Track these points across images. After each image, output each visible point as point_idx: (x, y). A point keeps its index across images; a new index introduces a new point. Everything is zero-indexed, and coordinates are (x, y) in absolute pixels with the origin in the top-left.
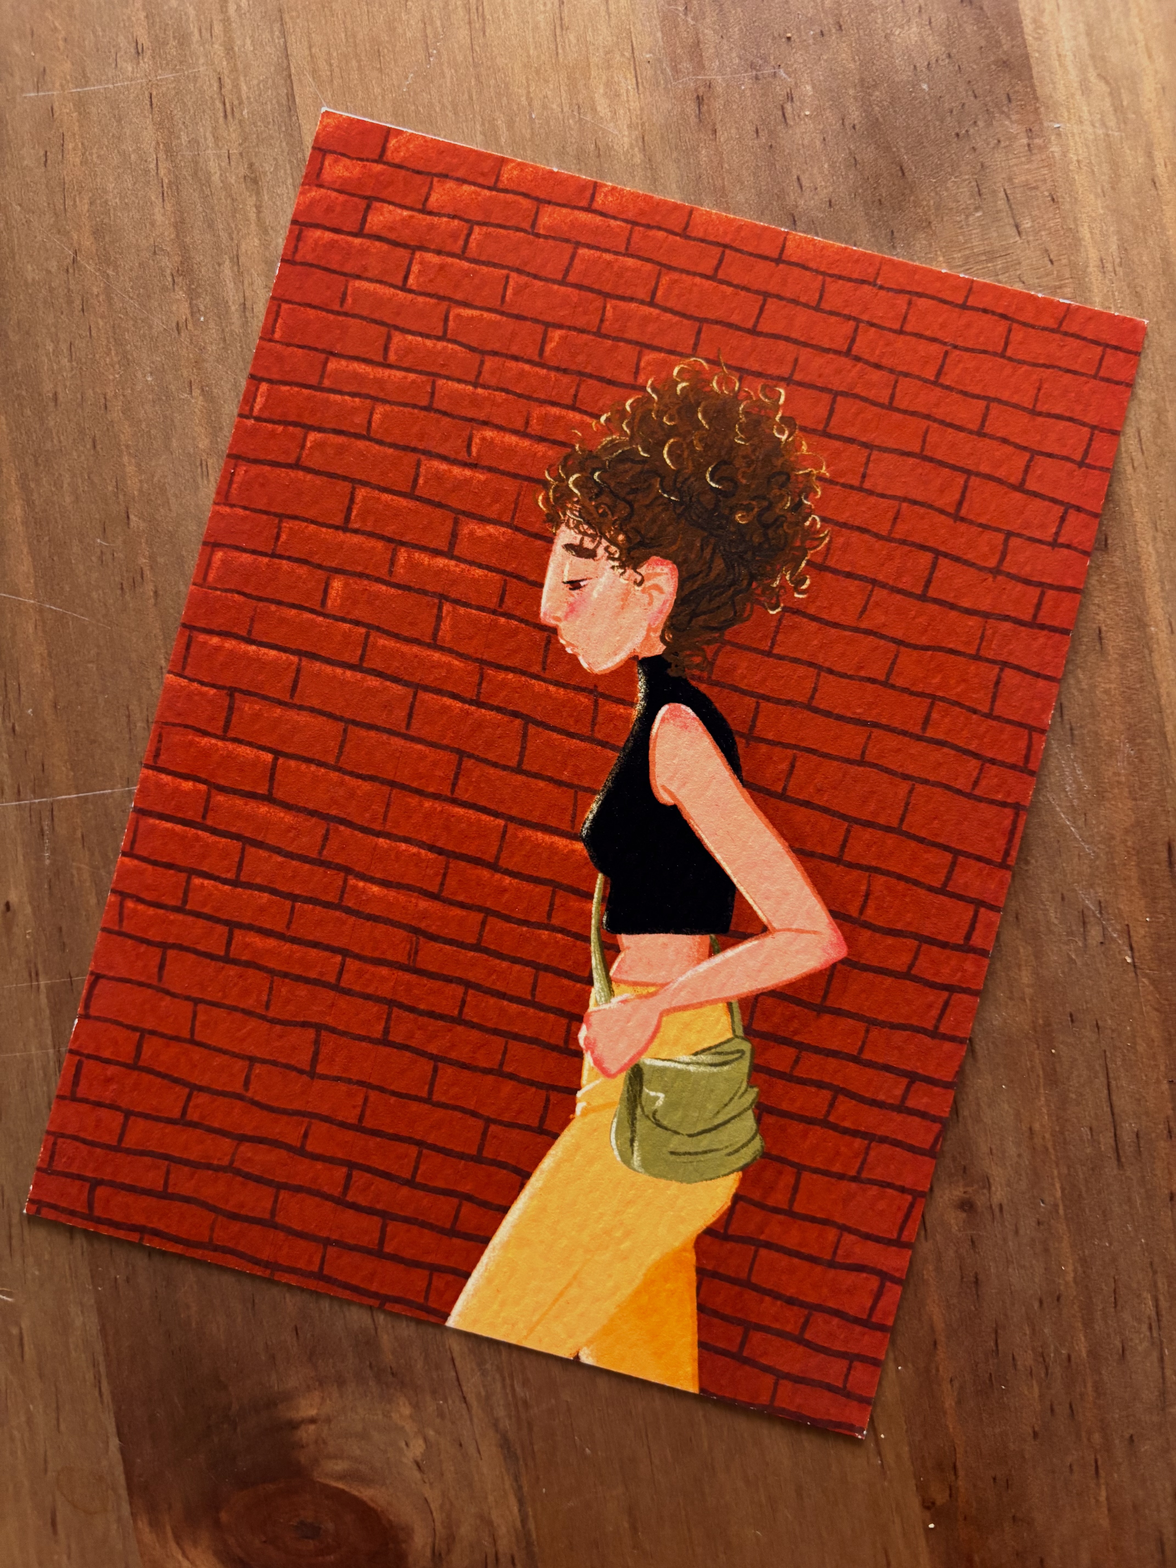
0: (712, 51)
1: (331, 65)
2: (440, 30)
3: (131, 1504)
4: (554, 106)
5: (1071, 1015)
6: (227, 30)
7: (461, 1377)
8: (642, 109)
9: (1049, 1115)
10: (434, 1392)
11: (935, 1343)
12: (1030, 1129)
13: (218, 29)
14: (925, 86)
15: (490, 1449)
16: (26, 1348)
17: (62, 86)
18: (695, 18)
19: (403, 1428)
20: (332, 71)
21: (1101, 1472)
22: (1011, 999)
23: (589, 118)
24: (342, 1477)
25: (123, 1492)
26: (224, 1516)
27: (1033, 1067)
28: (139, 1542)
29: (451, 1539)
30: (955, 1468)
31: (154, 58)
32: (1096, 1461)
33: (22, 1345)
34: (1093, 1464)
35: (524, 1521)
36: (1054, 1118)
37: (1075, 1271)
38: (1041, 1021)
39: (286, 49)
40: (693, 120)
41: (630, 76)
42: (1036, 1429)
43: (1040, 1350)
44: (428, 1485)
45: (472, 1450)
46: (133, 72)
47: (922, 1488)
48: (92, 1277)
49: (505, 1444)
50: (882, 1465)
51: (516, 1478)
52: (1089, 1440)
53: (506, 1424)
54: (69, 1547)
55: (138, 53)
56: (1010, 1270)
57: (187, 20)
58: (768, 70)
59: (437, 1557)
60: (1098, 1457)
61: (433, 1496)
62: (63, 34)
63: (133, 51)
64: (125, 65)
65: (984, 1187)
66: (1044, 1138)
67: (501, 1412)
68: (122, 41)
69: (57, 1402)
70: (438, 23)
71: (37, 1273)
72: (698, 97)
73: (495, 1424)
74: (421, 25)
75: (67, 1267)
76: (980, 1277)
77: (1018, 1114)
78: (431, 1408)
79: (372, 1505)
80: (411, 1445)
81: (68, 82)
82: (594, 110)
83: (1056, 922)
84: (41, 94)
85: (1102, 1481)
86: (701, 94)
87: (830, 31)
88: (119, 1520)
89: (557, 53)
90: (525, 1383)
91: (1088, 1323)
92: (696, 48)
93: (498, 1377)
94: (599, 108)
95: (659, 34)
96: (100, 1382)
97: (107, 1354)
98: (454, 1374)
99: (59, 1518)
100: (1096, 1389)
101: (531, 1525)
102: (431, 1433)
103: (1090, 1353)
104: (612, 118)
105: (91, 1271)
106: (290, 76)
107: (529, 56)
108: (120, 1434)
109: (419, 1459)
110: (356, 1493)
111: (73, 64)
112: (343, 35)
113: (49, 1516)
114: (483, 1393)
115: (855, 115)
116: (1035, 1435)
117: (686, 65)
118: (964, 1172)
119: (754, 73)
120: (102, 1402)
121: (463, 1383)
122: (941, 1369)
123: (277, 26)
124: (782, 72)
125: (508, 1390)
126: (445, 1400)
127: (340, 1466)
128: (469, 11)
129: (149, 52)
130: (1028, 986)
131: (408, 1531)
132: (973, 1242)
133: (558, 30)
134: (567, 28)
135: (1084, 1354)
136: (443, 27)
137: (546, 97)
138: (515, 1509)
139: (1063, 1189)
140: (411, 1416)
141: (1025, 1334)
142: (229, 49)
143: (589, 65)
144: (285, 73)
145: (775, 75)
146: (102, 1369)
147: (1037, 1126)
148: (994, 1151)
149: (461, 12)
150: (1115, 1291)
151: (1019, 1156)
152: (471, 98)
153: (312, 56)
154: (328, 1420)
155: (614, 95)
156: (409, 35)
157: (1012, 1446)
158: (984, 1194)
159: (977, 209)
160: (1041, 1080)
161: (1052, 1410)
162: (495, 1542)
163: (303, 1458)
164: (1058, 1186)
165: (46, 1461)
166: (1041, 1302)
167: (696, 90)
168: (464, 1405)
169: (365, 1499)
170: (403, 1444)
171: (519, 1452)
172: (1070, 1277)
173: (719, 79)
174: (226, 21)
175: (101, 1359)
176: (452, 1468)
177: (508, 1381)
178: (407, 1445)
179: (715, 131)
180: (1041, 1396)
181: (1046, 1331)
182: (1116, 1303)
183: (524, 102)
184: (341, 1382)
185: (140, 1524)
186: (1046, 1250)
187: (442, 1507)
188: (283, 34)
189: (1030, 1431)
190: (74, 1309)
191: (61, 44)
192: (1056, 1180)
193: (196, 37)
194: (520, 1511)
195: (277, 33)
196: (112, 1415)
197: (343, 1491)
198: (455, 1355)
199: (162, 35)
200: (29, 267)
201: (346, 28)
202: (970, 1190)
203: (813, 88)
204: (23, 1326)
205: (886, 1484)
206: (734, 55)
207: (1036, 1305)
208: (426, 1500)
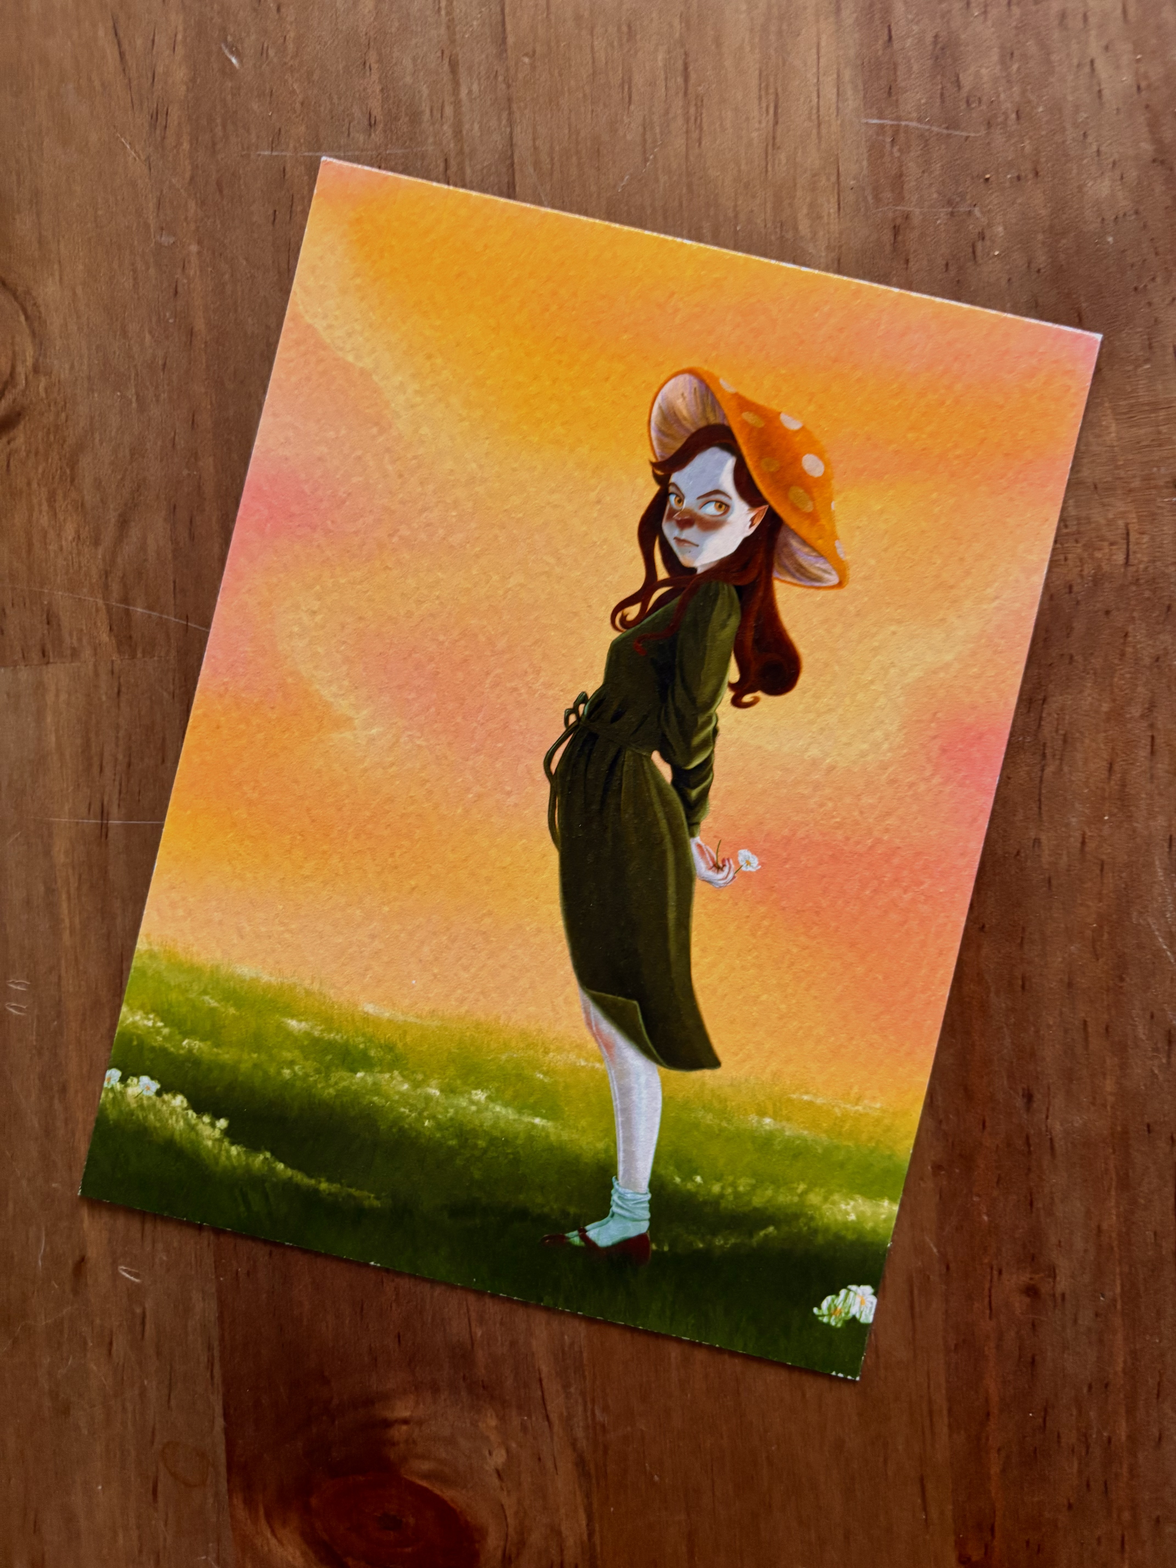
0: (913, 183)
1: (552, 159)
2: (658, 136)
3: (228, 1481)
4: (759, 221)
5: (1148, 1126)
6: (457, 113)
7: (547, 1397)
8: (841, 233)
9: (1118, 1216)
10: (520, 1407)
11: (988, 1414)
12: (1099, 1227)
13: (449, 110)
14: (1110, 239)
15: (566, 1465)
16: (147, 1327)
17: (295, 148)
18: (900, 150)
19: (487, 1438)
20: (553, 165)
21: (1127, 1547)
22: (1093, 1104)
23: (789, 235)
24: (427, 1476)
25: (223, 1470)
26: (314, 1501)
27: (1107, 1170)
28: (232, 1517)
29: (522, 1543)
30: (992, 1530)
31: (385, 131)
32: (1123, 1537)
33: (143, 1323)
34: (1120, 1539)
35: (591, 1535)
36: (1122, 1219)
37: (1125, 1362)
38: (1119, 1129)
39: (511, 138)
40: (888, 248)
41: (834, 200)
42: (1071, 1501)
43: (1084, 1431)
44: (505, 1493)
45: (549, 1464)
46: (364, 144)
47: (960, 1544)
48: (216, 1268)
49: (581, 1463)
50: (926, 1520)
51: (588, 1495)
52: (1119, 1516)
53: (583, 1444)
54: (167, 1515)
55: (370, 125)
56: (1065, 1356)
57: (421, 97)
58: (963, 209)
59: (507, 1559)
60: (1126, 1533)
61: (509, 1502)
62: (300, 97)
63: (366, 123)
64: (357, 135)
65: (1049, 1276)
66: (1110, 1237)
67: (580, 1433)
68: (356, 111)
69: (170, 1379)
70: (658, 130)
71: (165, 1258)
72: (895, 227)
73: (574, 1444)
74: (641, 129)
75: (193, 1256)
76: (1037, 1358)
77: (1088, 1213)
78: (516, 1421)
79: (452, 1505)
80: (494, 1454)
81: (301, 145)
82: (796, 229)
83: (1144, 1037)
84: (275, 154)
85: (1126, 1555)
86: (898, 224)
87: (1026, 176)
88: (216, 1494)
89: (767, 171)
90: (605, 1409)
91: (1131, 1411)
92: (898, 180)
93: (580, 1400)
94: (800, 228)
95: (865, 163)
96: (212, 1365)
97: (222, 1339)
98: (540, 1393)
99: (160, 1488)
100: (1131, 1469)
101: (597, 1539)
102: (514, 1445)
103: (1129, 1437)
104: (812, 238)
105: (215, 1262)
106: (512, 164)
107: (739, 171)
108: (226, 1416)
109: (500, 1468)
110: (438, 1492)
111: (307, 127)
112: (566, 131)
113: (151, 1485)
114: (565, 1414)
115: (1041, 259)
116: (1070, 1506)
117: (887, 195)
118: (1033, 1260)
119: (950, 209)
120: (213, 1384)
121: (548, 1403)
122: (990, 1438)
123: (505, 115)
124: (977, 211)
125: (589, 1414)
126: (530, 1416)
127: (426, 1466)
128: (687, 121)
129: (382, 125)
130: (1111, 1094)
131: (482, 1533)
132: (1033, 1325)
133: (770, 147)
134: (779, 148)
135: (1124, 1438)
136: (662, 133)
137: (752, 211)
138: (584, 1523)
139: (1123, 1286)
140: (496, 1427)
141: (1072, 1415)
142: (458, 133)
143: (795, 185)
144: (508, 162)
145: (970, 213)
146: (216, 1353)
147: (1105, 1226)
148: (1062, 1244)
149: (680, 121)
150: (1159, 1384)
151: (1086, 1251)
152: (681, 205)
153: (536, 148)
154: (420, 1423)
155: (815, 216)
156: (629, 137)
157: (1047, 1515)
158: (1049, 1283)
159: (1147, 361)
160: (1114, 1183)
161: (1088, 1485)
162: (562, 1551)
163: (393, 1454)
164: (1118, 1282)
165: (153, 1433)
166: (1090, 1387)
167: (894, 219)
168: (546, 1423)
169: (447, 1499)
170: (487, 1453)
171: (593, 1471)
172: (1119, 1367)
173: (917, 211)
174: (457, 104)
175: (216, 1344)
176: (529, 1480)
177: (589, 1406)
178: (490, 1453)
179: (907, 261)
180: (1080, 1472)
181: (1091, 1413)
182: (1158, 1395)
183: (731, 214)
184: (435, 1389)
185: (235, 1501)
186: (1101, 1341)
187: (516, 1513)
188: (511, 123)
189: (1066, 1502)
190: (196, 1296)
191: (298, 106)
192: (1118, 1277)
193: (427, 116)
194: (588, 1525)
195: (504, 122)
196: (220, 1397)
197: (426, 1489)
198: (543, 1376)
199: (394, 111)
200: (250, 320)
201: (570, 125)
202: (1037, 1277)
203: (1005, 229)
204: (147, 1306)
205: (928, 1537)
206: (933, 189)
207: (1085, 1390)
208: (502, 1506)
